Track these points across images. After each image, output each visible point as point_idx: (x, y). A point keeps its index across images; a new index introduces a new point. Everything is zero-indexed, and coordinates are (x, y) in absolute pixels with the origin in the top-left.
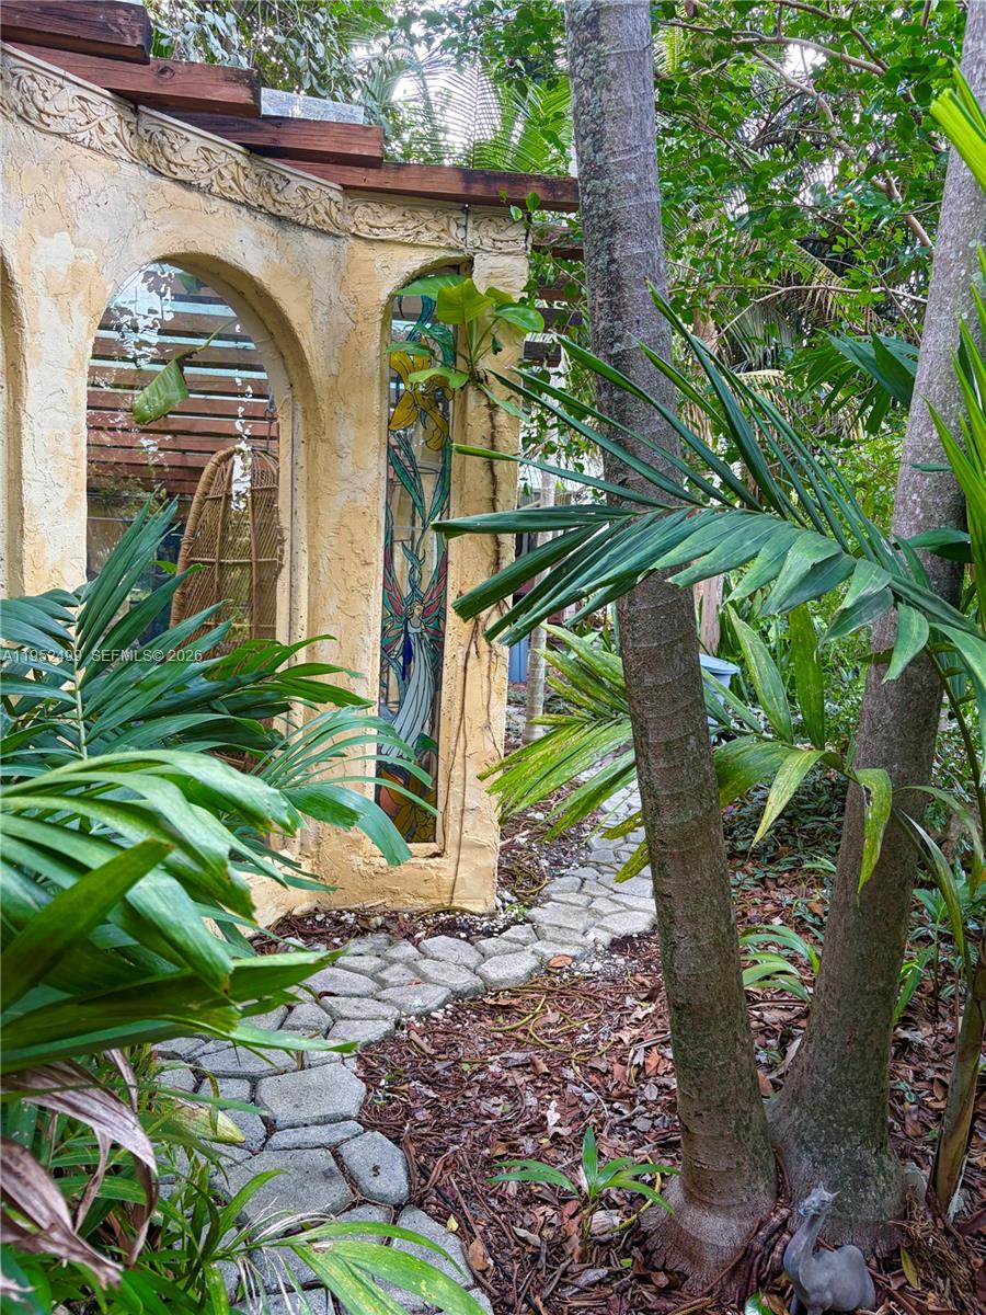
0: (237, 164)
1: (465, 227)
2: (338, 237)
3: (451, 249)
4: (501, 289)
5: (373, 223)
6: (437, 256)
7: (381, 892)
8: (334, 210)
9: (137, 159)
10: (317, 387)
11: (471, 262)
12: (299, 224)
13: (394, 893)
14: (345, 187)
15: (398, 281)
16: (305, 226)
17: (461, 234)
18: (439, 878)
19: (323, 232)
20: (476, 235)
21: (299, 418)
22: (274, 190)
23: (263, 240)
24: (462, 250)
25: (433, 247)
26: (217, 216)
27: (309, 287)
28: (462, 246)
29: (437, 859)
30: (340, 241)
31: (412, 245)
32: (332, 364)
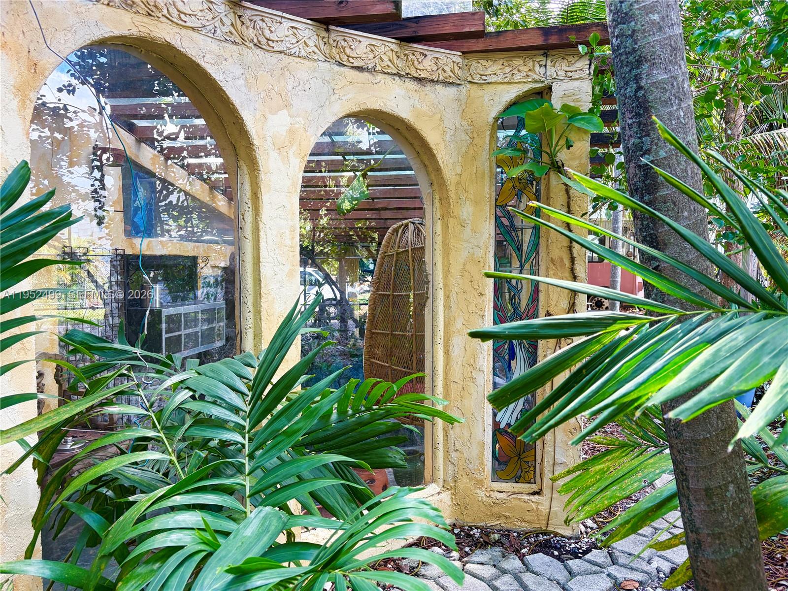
0: (392, 50)
1: (545, 66)
2: (459, 85)
3: (535, 82)
4: (572, 104)
5: (482, 73)
6: (526, 88)
7: (498, 516)
8: (456, 68)
9: (328, 59)
10: (448, 183)
11: (550, 88)
12: (433, 81)
13: (507, 517)
14: (463, 53)
15: (501, 108)
16: (437, 82)
17: (542, 70)
18: (538, 510)
19: (449, 83)
20: (553, 69)
21: (437, 204)
22: (416, 63)
23: (410, 94)
24: (543, 82)
25: (524, 82)
26: (380, 84)
27: (441, 120)
28: (543, 79)
29: (537, 497)
30: (461, 87)
31: (509, 83)
32: (457, 167)
